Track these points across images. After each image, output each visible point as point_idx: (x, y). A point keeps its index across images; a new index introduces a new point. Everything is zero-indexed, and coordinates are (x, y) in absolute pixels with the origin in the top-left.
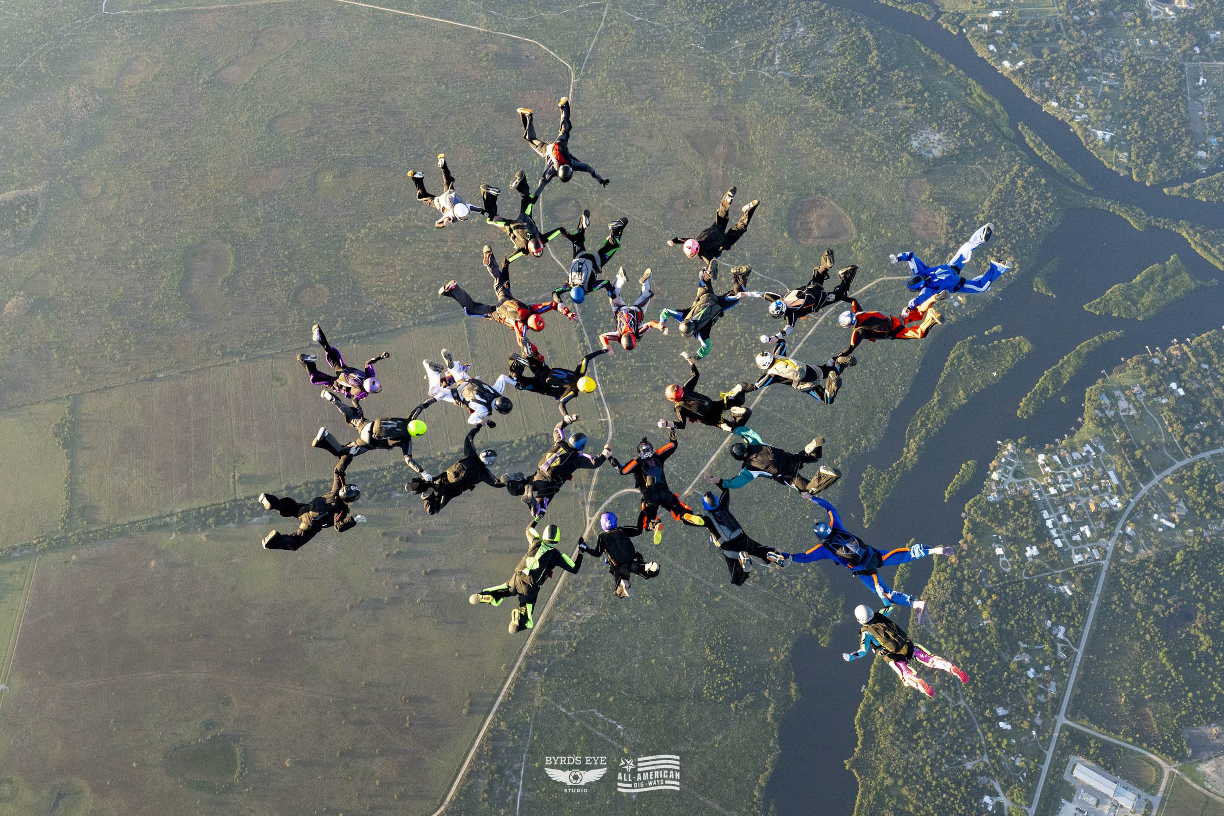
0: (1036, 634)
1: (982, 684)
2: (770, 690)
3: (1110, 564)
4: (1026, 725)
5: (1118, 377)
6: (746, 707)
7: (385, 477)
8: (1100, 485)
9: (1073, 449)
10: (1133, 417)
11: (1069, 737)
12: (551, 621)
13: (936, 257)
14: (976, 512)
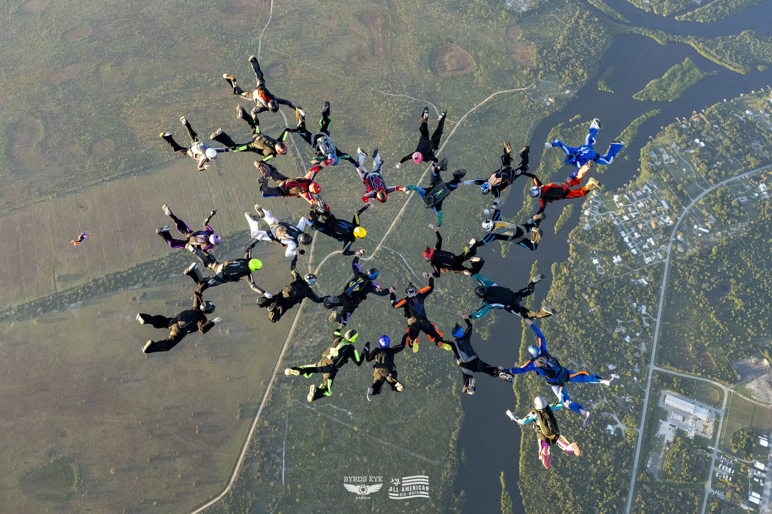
0: (628, 313)
1: (596, 351)
2: (452, 374)
3: (670, 261)
4: (629, 374)
5: (660, 140)
6: (437, 388)
7: (163, 264)
8: (656, 210)
9: (637, 189)
10: (673, 164)
11: (659, 378)
12: (292, 346)
13: (532, 75)
14: (576, 237)
